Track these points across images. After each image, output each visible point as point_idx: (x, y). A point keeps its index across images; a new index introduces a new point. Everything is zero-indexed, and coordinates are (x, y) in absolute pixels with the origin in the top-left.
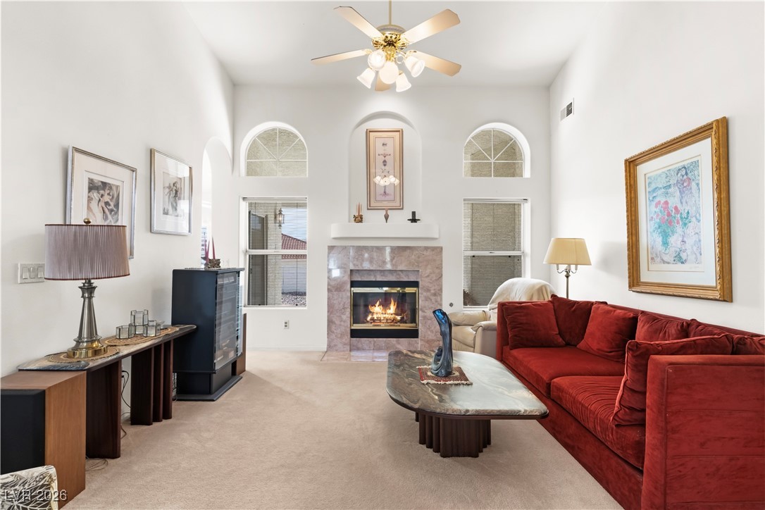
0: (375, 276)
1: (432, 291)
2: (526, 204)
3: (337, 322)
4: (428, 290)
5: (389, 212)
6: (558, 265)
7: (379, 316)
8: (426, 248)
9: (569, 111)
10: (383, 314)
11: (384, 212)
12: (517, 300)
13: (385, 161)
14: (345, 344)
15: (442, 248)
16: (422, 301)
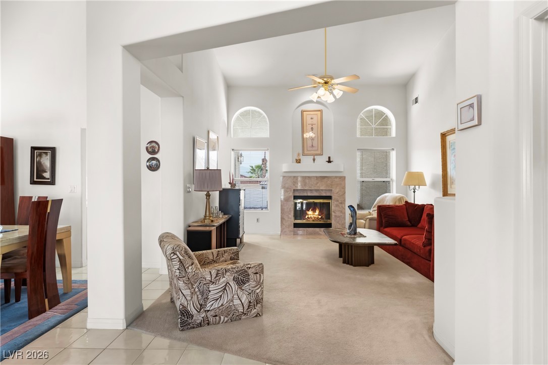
0: (307, 193)
1: (340, 202)
2: (393, 152)
3: (286, 219)
4: (337, 201)
5: (315, 157)
6: (409, 186)
7: (311, 216)
8: (336, 177)
9: (416, 102)
10: (313, 215)
11: (312, 157)
12: (388, 204)
13: (312, 128)
14: (291, 231)
15: (345, 177)
16: (334, 207)
